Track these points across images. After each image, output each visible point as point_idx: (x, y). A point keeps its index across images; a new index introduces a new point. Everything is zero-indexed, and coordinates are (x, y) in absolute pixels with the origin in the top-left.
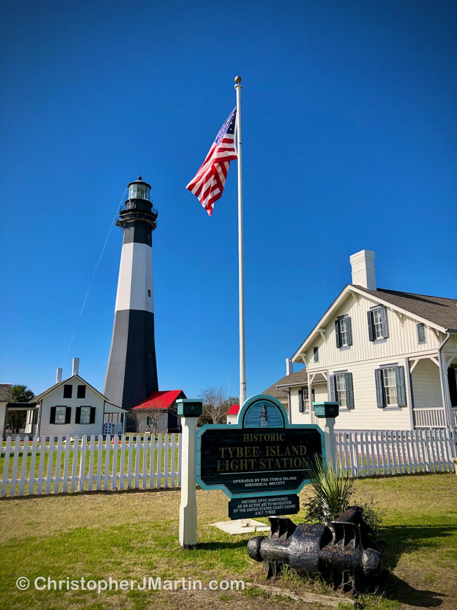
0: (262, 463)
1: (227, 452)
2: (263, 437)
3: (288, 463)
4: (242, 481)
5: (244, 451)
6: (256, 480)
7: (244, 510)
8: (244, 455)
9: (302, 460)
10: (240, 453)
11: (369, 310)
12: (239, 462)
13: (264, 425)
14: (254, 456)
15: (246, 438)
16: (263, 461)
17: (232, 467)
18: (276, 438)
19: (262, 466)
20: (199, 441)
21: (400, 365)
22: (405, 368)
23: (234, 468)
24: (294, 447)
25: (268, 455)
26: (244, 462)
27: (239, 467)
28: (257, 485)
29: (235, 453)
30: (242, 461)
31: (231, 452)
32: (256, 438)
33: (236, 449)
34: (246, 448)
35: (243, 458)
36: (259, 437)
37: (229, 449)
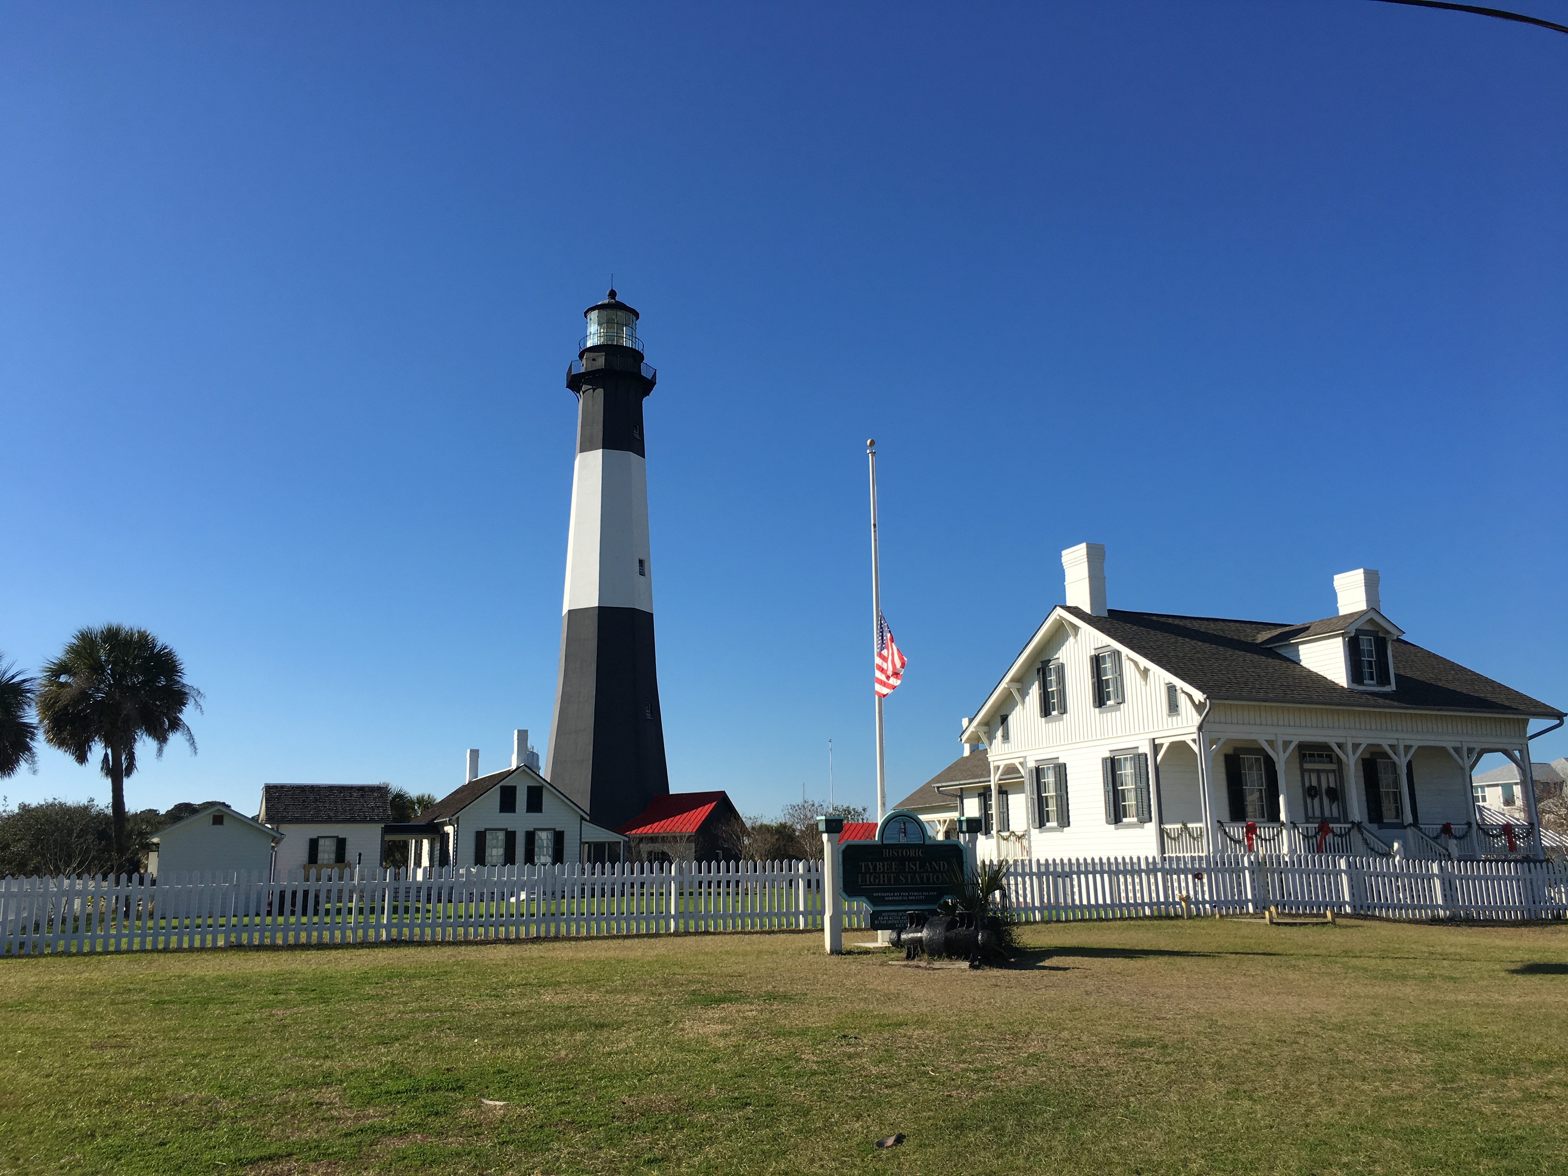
0: (901, 877)
1: (867, 866)
2: (902, 853)
3: (928, 879)
4: (883, 894)
5: (883, 866)
6: (896, 894)
7: (885, 922)
8: (884, 869)
9: (942, 876)
10: (880, 868)
11: (1093, 653)
12: (880, 876)
13: (903, 841)
14: (894, 870)
15: (886, 853)
16: (902, 876)
17: (872, 880)
18: (915, 854)
19: (902, 881)
20: (840, 856)
21: (1140, 751)
22: (1149, 756)
23: (875, 881)
24: (934, 863)
25: (907, 870)
26: (884, 877)
27: (879, 881)
28: (897, 898)
29: (875, 868)
30: (881, 876)
31: (871, 868)
32: (896, 854)
33: (876, 864)
34: (886, 863)
35: (883, 872)
36: (898, 853)
37: (870, 864)
